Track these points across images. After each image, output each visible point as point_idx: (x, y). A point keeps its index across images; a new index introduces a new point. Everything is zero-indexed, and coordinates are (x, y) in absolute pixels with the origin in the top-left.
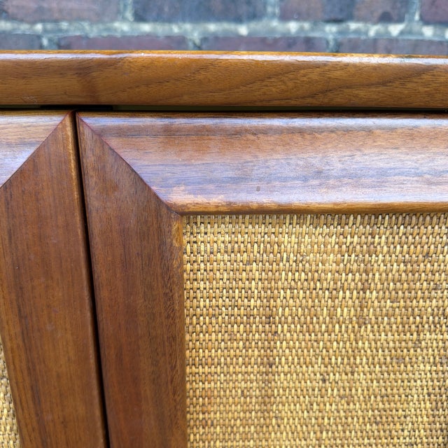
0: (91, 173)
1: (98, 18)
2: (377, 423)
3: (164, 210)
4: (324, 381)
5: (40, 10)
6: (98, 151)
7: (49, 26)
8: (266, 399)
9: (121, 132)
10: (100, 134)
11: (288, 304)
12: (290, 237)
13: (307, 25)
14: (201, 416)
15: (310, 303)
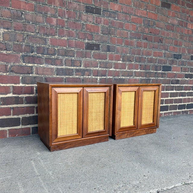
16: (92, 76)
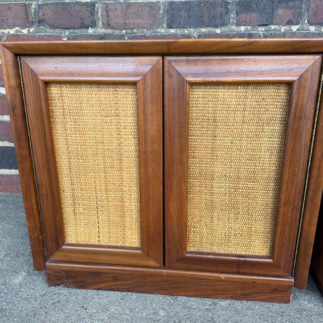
0: (166, 72)
1: (151, 27)
2: (251, 160)
3: (185, 82)
4: (232, 143)
5: (125, 24)
6: (169, 66)
7: (128, 31)
8: (213, 149)
9: (175, 61)
10: (170, 61)
11: (221, 116)
12: (223, 93)
13: (249, 28)
14: (193, 154)
15: (227, 115)
16: (306, 27)
